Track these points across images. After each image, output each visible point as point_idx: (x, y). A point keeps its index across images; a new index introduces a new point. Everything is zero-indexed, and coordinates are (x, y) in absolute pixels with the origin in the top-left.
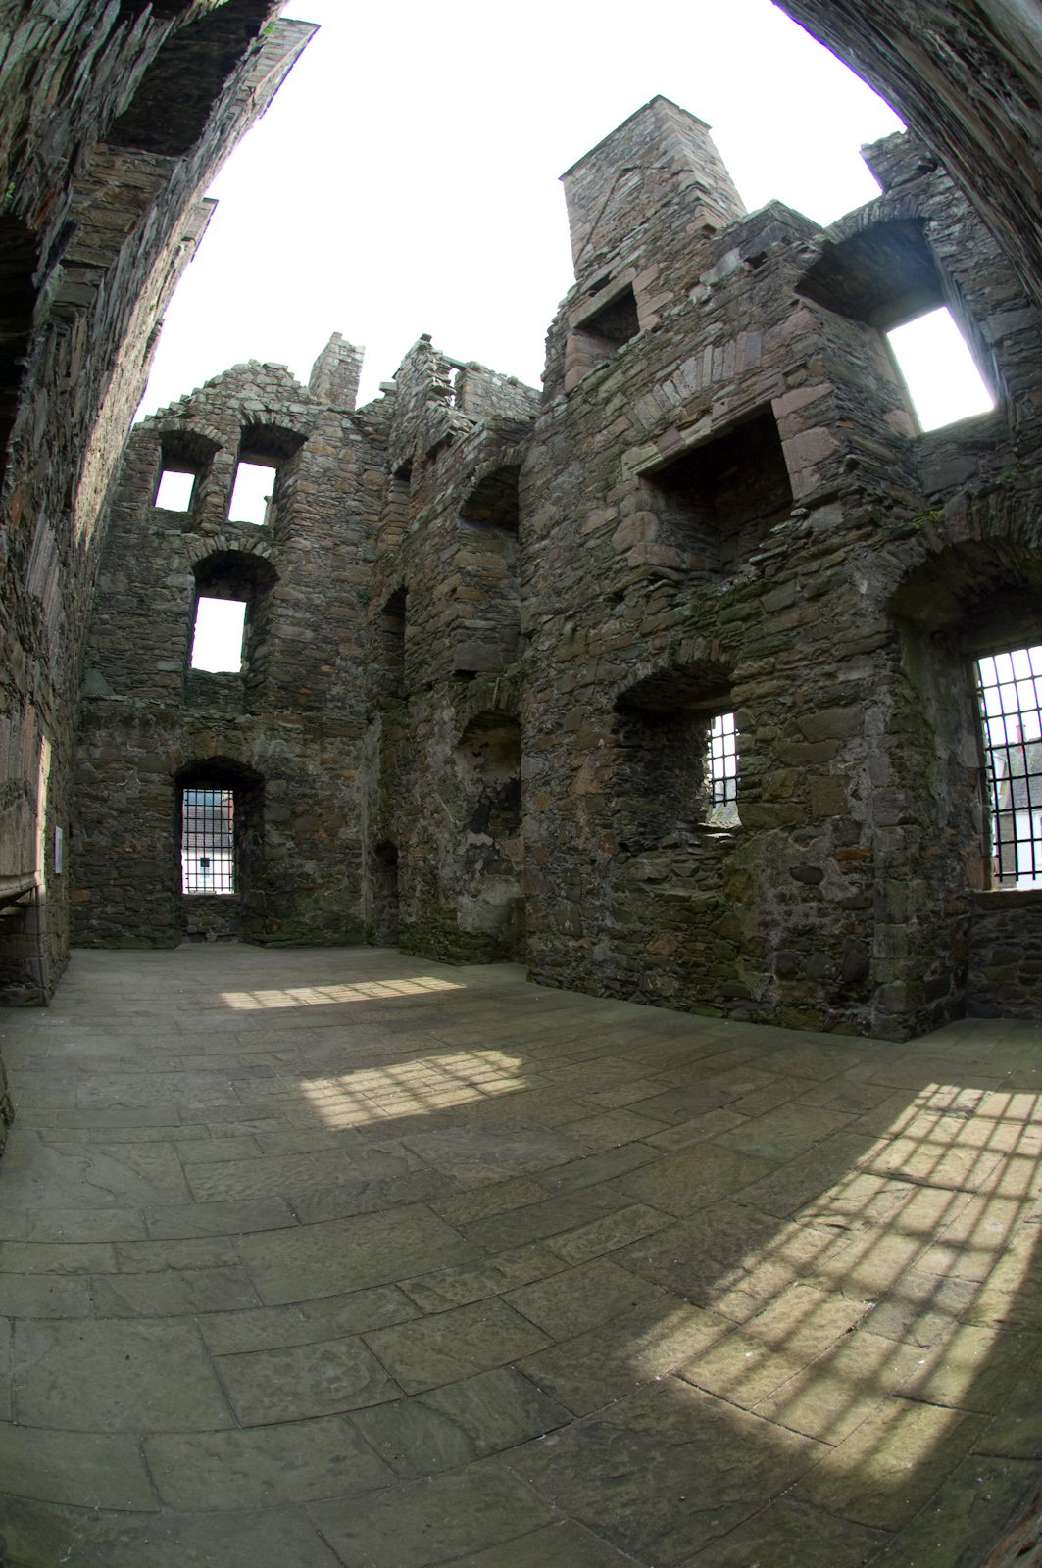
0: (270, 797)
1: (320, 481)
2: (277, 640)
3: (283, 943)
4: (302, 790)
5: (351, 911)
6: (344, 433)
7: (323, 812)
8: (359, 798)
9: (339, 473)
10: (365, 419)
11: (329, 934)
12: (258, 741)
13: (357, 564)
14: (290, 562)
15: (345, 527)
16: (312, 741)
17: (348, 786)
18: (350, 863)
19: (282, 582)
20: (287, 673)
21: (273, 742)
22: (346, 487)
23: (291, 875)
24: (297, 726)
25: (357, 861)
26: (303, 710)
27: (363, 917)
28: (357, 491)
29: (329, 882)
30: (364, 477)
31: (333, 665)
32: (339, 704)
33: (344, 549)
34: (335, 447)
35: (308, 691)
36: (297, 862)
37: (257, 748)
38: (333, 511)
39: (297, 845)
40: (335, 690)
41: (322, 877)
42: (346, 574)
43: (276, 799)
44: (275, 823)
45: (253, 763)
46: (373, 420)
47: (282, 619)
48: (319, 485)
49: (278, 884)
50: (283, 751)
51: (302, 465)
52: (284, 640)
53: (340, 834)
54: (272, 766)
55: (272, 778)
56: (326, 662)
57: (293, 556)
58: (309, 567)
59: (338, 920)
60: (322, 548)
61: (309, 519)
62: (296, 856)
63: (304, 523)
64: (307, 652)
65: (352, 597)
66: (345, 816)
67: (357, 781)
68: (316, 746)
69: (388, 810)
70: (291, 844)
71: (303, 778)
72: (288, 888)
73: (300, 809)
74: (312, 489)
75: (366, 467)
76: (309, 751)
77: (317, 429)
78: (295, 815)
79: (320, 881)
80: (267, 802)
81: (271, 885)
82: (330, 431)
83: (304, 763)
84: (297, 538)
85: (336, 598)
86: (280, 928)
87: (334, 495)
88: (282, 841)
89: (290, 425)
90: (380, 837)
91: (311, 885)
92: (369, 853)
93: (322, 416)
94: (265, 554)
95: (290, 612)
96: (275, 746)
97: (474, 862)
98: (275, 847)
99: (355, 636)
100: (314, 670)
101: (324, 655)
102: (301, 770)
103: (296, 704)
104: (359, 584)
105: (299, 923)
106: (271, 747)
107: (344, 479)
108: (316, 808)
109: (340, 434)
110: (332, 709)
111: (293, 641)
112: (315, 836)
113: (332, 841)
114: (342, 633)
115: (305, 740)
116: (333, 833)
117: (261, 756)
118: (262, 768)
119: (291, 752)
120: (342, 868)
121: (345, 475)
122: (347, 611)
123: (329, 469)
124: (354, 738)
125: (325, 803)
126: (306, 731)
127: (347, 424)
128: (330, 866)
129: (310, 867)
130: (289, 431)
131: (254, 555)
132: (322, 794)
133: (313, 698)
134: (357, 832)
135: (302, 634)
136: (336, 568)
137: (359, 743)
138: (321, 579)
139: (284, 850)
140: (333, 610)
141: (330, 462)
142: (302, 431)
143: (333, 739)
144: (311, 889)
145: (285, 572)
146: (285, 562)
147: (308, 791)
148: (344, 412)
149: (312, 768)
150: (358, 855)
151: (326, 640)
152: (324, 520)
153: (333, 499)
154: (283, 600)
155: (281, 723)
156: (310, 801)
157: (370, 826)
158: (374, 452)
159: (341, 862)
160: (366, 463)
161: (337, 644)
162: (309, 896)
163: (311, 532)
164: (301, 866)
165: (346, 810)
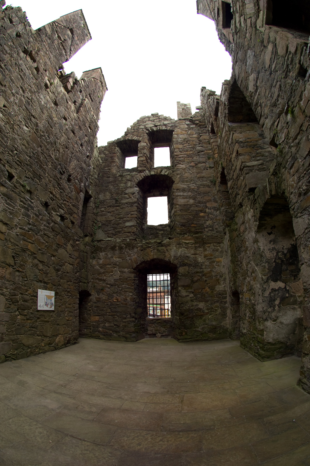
0: (180, 275)
1: (183, 143)
2: (177, 206)
3: (187, 340)
4: (196, 270)
5: (222, 324)
6: (188, 126)
7: (207, 279)
8: (225, 270)
9: (190, 139)
10: (194, 119)
11: (211, 335)
12: (173, 250)
13: (207, 169)
14: (178, 174)
15: (198, 157)
16: (199, 247)
17: (219, 266)
18: (221, 302)
19: (175, 182)
20: (184, 219)
21: (180, 250)
22: (194, 143)
23: (192, 309)
24: (191, 241)
25: (225, 300)
26: (194, 234)
27: (228, 326)
28: (199, 143)
29: (211, 311)
30: (201, 138)
31: (205, 212)
32: (211, 229)
33: (200, 165)
34: (186, 131)
35: (195, 225)
36: (195, 303)
37: (172, 253)
38: (191, 152)
39: (195, 295)
40: (208, 223)
41: (208, 309)
42: (203, 175)
43: (183, 275)
44: (183, 286)
45: (171, 260)
46: (197, 119)
47: (178, 197)
48: (183, 144)
49: (185, 314)
50: (185, 253)
51: (174, 140)
52: (180, 205)
53: (216, 289)
54: (180, 261)
55: (181, 266)
56: (201, 211)
57: (179, 172)
58: (186, 175)
59: (215, 328)
60: (190, 166)
61: (182, 157)
62: (195, 301)
63: (180, 159)
64: (192, 208)
65: (208, 183)
66: (218, 280)
67: (223, 263)
68: (201, 249)
69: (235, 274)
70: (192, 295)
71: (196, 264)
72: (191, 315)
73: (195, 279)
74: (181, 146)
75: (201, 135)
76: (198, 252)
77: (176, 127)
78: (193, 282)
79: (207, 311)
80: (179, 277)
81: (182, 314)
82: (182, 126)
83: (196, 258)
84: (179, 165)
85: (201, 185)
86: (186, 334)
87: (190, 147)
88: (187, 294)
89: (166, 128)
90: (233, 288)
91: (202, 313)
92: (230, 296)
93: (177, 122)
94: (166, 173)
95: (181, 194)
96: (181, 251)
97: (274, 300)
98: (184, 297)
99: (213, 198)
100: (196, 215)
101: (200, 209)
102: (195, 261)
103: (190, 232)
104: (210, 177)
105: (196, 331)
106: (179, 252)
107: (193, 141)
108: (204, 277)
109: (186, 126)
110: (208, 232)
111: (185, 205)
112: (204, 291)
113: (212, 292)
114: (207, 198)
115: (196, 247)
116: (212, 288)
117: (175, 257)
118: (176, 262)
119: (189, 253)
120: (218, 304)
121: (193, 139)
122: (207, 189)
123: (186, 139)
124: (219, 243)
125: (208, 275)
126: (196, 243)
127: (188, 123)
128: (212, 304)
129: (201, 305)
130: (166, 130)
131: (162, 175)
132: (206, 271)
133: (198, 228)
134: (224, 286)
135: (188, 201)
136: (198, 173)
137: (222, 245)
138: (192, 178)
139: (188, 298)
140: (200, 189)
141: (185, 136)
142: (171, 129)
143: (209, 245)
144: (202, 315)
145: (176, 179)
146: (176, 175)
147: (199, 270)
148: (185, 119)
149: (200, 259)
150: (226, 298)
151: (200, 202)
152: (189, 156)
153: (190, 148)
154: (177, 190)
155: (183, 241)
156: (200, 275)
157: (230, 283)
158: (202, 129)
159: (217, 302)
160: (200, 133)
161: (205, 203)
162: (201, 318)
163: (184, 161)
164: (197, 305)
165: (218, 277)
